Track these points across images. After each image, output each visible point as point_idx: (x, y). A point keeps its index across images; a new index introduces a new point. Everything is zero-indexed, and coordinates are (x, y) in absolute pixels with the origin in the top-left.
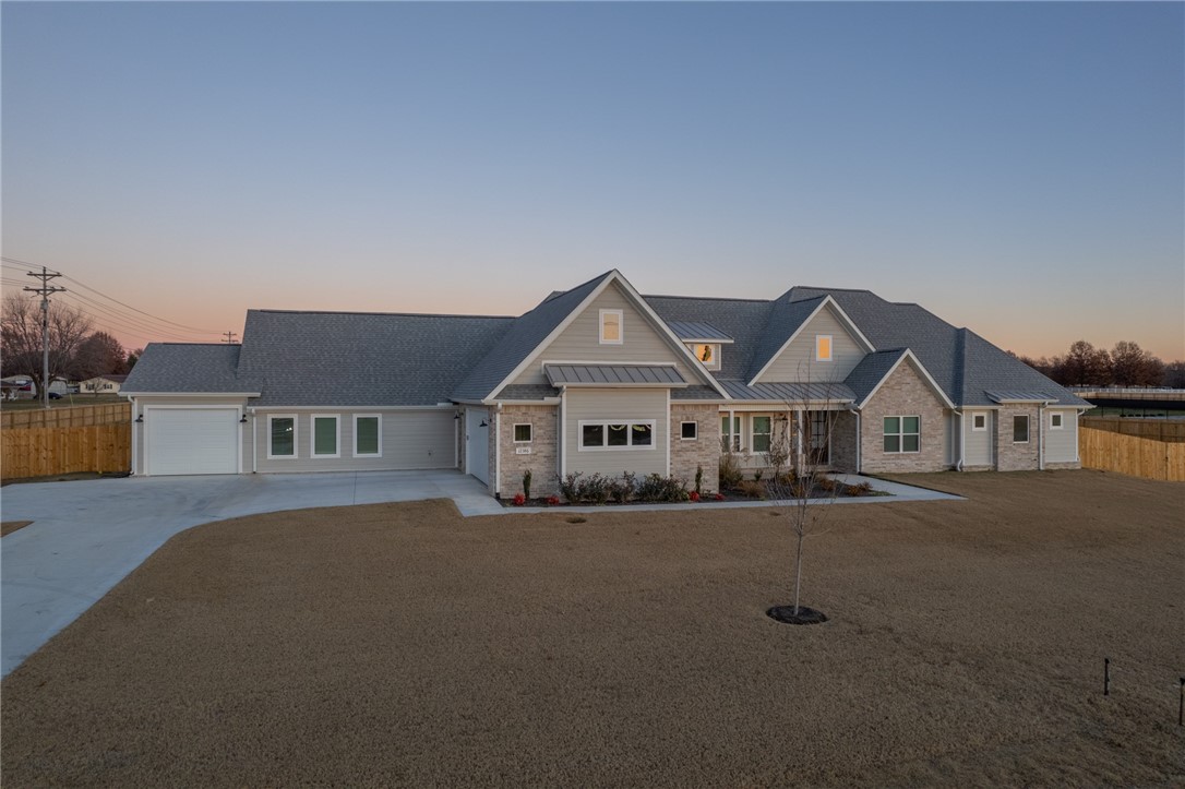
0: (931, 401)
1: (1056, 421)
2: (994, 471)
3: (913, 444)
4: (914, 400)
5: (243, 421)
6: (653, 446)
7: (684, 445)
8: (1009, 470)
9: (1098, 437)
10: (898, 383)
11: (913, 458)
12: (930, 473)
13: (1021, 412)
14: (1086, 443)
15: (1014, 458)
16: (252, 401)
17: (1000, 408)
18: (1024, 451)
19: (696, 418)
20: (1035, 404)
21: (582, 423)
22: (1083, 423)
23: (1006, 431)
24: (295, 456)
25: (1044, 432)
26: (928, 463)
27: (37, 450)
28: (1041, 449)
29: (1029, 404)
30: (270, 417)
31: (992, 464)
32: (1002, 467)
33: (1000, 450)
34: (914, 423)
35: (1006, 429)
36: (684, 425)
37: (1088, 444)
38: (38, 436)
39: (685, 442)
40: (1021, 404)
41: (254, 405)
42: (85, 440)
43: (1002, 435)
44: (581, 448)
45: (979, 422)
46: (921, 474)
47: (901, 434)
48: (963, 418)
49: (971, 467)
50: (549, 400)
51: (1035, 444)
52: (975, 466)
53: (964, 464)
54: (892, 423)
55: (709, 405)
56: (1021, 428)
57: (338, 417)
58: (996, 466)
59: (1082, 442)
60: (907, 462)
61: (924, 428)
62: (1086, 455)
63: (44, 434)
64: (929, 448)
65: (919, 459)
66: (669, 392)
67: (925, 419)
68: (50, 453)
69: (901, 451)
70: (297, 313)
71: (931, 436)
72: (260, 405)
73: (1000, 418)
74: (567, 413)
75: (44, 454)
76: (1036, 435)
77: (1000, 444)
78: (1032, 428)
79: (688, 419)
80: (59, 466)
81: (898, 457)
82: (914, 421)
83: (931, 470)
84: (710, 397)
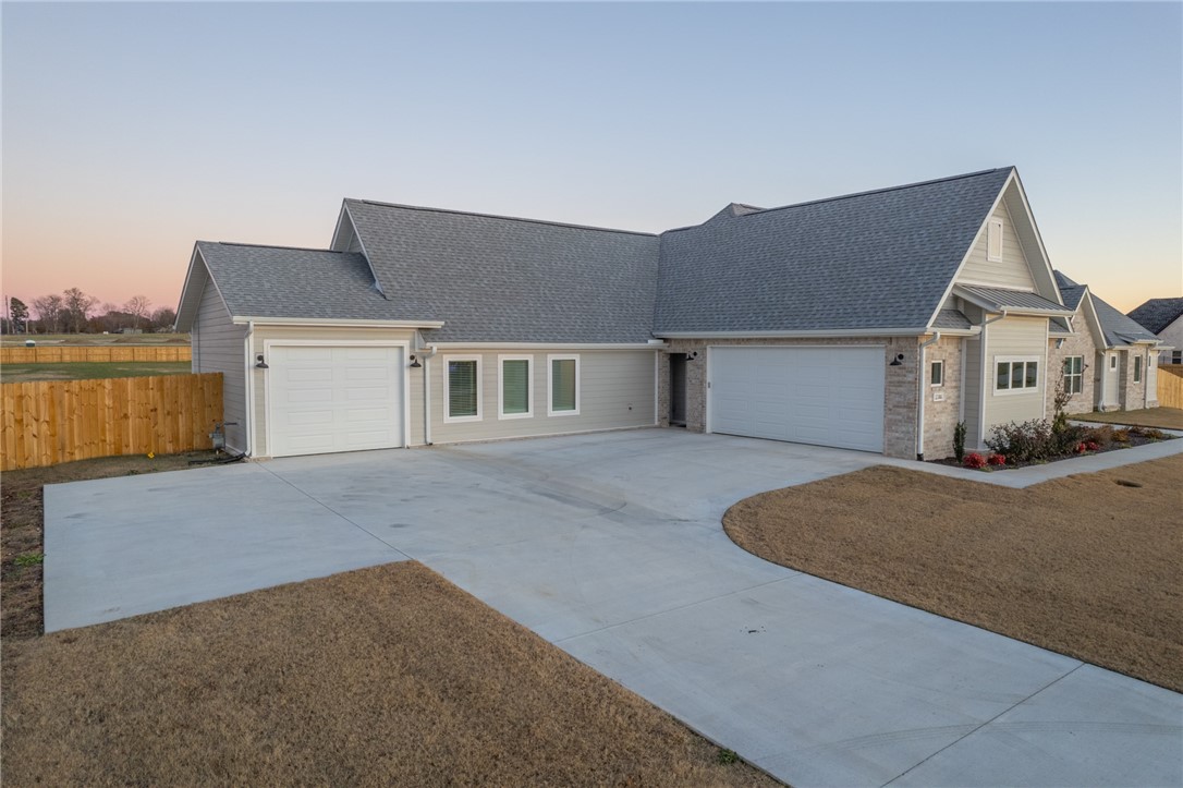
0: (1090, 341)
2: (1122, 411)
4: (1081, 339)
6: (1037, 388)
8: (1131, 409)
11: (1079, 399)
13: (1138, 352)
15: (1133, 397)
17: (1129, 351)
18: (1138, 390)
21: (997, 360)
24: (480, 416)
25: (1148, 372)
26: (1086, 404)
27: (20, 422)
28: (1147, 389)
30: (447, 359)
31: (1118, 404)
32: (1128, 407)
33: (1127, 390)
34: (1078, 364)
35: (1131, 370)
38: (21, 397)
41: (434, 340)
42: (108, 402)
44: (996, 391)
45: (1113, 362)
47: (1072, 375)
48: (1106, 358)
51: (1143, 384)
52: (1111, 406)
53: (1105, 404)
57: (531, 359)
58: (1124, 406)
60: (1075, 403)
63: (32, 394)
64: (1087, 389)
65: (1081, 401)
66: (1048, 322)
67: (1086, 359)
68: (44, 427)
69: (1072, 393)
71: (1088, 377)
72: (440, 341)
73: (1129, 359)
74: (988, 348)
75: (34, 429)
76: (1144, 374)
77: (1128, 384)
78: (1143, 369)
80: (63, 449)
81: (1071, 399)
82: (1078, 360)
83: (1087, 411)
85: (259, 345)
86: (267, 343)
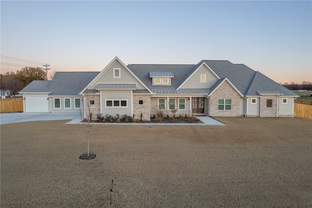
0: (236, 94)
1: (285, 101)
2: (259, 117)
3: (229, 108)
4: (229, 94)
5: (48, 99)
6: (127, 107)
7: (139, 107)
8: (264, 117)
9: (302, 107)
10: (223, 89)
11: (229, 112)
12: (235, 117)
13: (269, 98)
14: (297, 108)
15: (266, 112)
16: (50, 94)
17: (261, 97)
18: (271, 111)
19: (143, 99)
20: (275, 95)
21: (106, 100)
22: (296, 101)
23: (263, 104)
24: (60, 108)
25: (278, 105)
26: (234, 114)
27: (10, 106)
28: (277, 110)
29: (273, 95)
30: (54, 98)
31: (258, 114)
32: (261, 116)
33: (261, 110)
34: (229, 101)
35: (264, 104)
36: (139, 101)
37: (298, 109)
39: (139, 106)
40: (270, 95)
41: (50, 95)
43: (261, 105)
44: (106, 107)
45: (254, 101)
46: (231, 117)
47: (225, 105)
48: (248, 100)
49: (250, 115)
50: (97, 94)
51: (275, 109)
52: (252, 115)
53: (247, 114)
54: (221, 101)
55: (147, 95)
56: (269, 103)
57: (70, 98)
58: (259, 115)
59: (295, 108)
60: (226, 113)
61: (233, 103)
62: (297, 112)
64: (235, 109)
65: (231, 112)
66: (132, 91)
67: (233, 100)
68: (12, 107)
69: (225, 110)
70: (67, 72)
71: (235, 105)
72: (51, 95)
73: (261, 100)
74: (102, 97)
76: (275, 105)
77: (261, 108)
78: (274, 103)
79: (140, 99)
80: (14, 109)
81: (223, 112)
82: (230, 100)
83: (235, 116)
84: (146, 93)
85: (25, 96)
86: (26, 96)
